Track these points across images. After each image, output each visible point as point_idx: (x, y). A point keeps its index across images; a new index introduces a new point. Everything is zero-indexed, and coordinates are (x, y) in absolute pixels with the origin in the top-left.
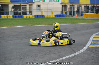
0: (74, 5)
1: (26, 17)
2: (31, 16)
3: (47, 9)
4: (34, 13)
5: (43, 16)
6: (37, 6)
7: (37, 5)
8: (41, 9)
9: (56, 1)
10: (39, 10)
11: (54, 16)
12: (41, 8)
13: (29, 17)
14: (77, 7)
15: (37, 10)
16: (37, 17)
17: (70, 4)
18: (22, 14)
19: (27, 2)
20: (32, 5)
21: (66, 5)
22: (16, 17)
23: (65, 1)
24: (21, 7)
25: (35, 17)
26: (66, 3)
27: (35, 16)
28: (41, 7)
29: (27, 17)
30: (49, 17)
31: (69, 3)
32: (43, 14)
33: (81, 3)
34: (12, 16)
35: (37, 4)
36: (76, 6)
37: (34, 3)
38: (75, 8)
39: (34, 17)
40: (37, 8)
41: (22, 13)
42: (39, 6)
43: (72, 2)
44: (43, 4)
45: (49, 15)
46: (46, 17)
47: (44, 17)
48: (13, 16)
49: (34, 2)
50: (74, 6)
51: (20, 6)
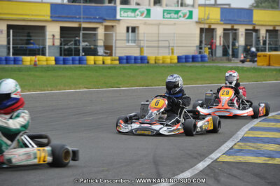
0: (235, 27)
1: (95, 63)
2: (108, 60)
3: (157, 39)
4: (120, 52)
5: (143, 60)
6: (128, 31)
7: (128, 28)
8: (140, 38)
9: (184, 16)
10: (134, 41)
11: (176, 61)
12: (138, 37)
13: (104, 63)
14: (246, 33)
15: (128, 41)
16: (127, 63)
17: (224, 24)
18: (82, 53)
19: (100, 18)
20: (113, 26)
21: (213, 27)
22: (65, 62)
23: (211, 17)
24: (81, 34)
25: (120, 63)
26: (213, 21)
27: (120, 59)
28: (138, 33)
29: (97, 62)
30: (161, 62)
31: (221, 20)
32: (145, 54)
33: (257, 23)
34: (53, 58)
35: (128, 25)
36: (242, 30)
37: (119, 20)
38: (240, 36)
39: (117, 62)
40: (128, 36)
41: (83, 51)
42: (134, 29)
43: (230, 20)
44: (145, 24)
45: (160, 57)
46: (152, 62)
47: (148, 63)
48: (56, 60)
49: (118, 17)
50: (236, 30)
51: (78, 29)
